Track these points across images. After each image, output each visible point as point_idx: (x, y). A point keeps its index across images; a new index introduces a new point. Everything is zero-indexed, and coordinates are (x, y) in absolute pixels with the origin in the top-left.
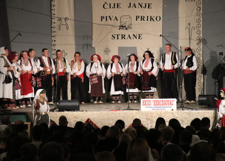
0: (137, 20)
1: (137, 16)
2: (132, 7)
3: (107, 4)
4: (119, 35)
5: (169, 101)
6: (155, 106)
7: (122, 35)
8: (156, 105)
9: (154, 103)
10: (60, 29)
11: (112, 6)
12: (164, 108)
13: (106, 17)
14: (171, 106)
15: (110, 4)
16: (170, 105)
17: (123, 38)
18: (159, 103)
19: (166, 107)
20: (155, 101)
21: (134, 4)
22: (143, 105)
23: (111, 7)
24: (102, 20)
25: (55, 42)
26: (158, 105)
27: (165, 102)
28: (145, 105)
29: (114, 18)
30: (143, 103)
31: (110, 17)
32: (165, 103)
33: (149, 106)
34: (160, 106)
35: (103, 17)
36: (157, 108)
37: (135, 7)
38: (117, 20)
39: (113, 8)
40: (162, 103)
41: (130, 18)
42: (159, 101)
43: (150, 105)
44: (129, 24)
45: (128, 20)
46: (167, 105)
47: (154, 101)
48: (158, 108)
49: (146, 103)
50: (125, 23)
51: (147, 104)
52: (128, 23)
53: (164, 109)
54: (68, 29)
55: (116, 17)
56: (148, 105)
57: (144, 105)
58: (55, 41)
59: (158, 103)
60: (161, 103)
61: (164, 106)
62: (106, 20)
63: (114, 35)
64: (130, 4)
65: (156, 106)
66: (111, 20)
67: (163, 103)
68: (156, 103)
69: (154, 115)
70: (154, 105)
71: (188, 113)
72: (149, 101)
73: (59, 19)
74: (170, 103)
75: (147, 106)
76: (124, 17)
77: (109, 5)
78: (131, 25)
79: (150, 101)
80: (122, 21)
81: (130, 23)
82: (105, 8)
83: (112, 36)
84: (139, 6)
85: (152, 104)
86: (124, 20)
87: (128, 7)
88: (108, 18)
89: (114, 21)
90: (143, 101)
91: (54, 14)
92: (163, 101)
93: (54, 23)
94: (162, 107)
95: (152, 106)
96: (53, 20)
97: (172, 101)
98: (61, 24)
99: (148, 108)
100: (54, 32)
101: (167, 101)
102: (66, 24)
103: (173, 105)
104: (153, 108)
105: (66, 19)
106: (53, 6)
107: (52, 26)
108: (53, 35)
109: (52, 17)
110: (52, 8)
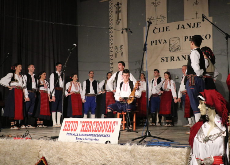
0: (185, 41)
1: (185, 37)
2: (181, 29)
3: (157, 29)
4: (168, 58)
5: (109, 122)
6: (82, 133)
7: (171, 57)
8: (86, 131)
9: (83, 126)
10: (116, 57)
11: (162, 29)
12: (97, 138)
13: (156, 41)
14: (109, 133)
15: (160, 28)
16: (108, 131)
17: (172, 60)
18: (90, 127)
19: (101, 136)
20: (85, 122)
21: (183, 25)
22: (64, 130)
23: (161, 31)
24: (152, 45)
25: (112, 69)
26: (89, 131)
27: (100, 126)
28: (67, 130)
29: (163, 41)
30: (66, 126)
31: (159, 40)
32: (101, 128)
33: (73, 132)
34: (91, 133)
35: (153, 42)
36: (85, 137)
37: (184, 28)
38: (166, 43)
39: (162, 31)
40: (96, 126)
41: (179, 39)
42: (91, 122)
43: (75, 130)
44: (178, 46)
45: (176, 42)
46: (103, 131)
47: (83, 122)
48: (87, 137)
49: (69, 126)
50: (174, 45)
51: (70, 129)
52: (177, 45)
53: (97, 140)
54: (122, 56)
55: (165, 40)
56: (72, 130)
57: (66, 130)
58: (112, 68)
59: (88, 126)
60: (94, 127)
61: (97, 133)
62: (156, 44)
63: (163, 58)
64: (179, 25)
65: (85, 133)
66: (160, 43)
67: (98, 127)
69: (69, 150)
70: (81, 131)
71: (131, 152)
72: (75, 122)
73: (116, 48)
74: (110, 128)
75: (70, 132)
76: (173, 39)
77: (158, 29)
78: (180, 46)
79: (77, 122)
80: (171, 43)
81: (179, 44)
82: (155, 32)
83: (162, 59)
84: (188, 26)
85: (80, 127)
86: (172, 42)
87: (177, 29)
88: (158, 42)
90: (66, 122)
91: (112, 44)
92: (98, 124)
93: (112, 51)
94: (94, 135)
95: (78, 131)
96: (110, 49)
97: (114, 124)
98: (117, 52)
99: (71, 136)
100: (112, 60)
101: (104, 124)
102: (121, 51)
103: (113, 131)
104: (78, 137)
105: (121, 47)
106: (111, 37)
107: (110, 54)
108: (110, 62)
109: (110, 46)
110: (110, 39)
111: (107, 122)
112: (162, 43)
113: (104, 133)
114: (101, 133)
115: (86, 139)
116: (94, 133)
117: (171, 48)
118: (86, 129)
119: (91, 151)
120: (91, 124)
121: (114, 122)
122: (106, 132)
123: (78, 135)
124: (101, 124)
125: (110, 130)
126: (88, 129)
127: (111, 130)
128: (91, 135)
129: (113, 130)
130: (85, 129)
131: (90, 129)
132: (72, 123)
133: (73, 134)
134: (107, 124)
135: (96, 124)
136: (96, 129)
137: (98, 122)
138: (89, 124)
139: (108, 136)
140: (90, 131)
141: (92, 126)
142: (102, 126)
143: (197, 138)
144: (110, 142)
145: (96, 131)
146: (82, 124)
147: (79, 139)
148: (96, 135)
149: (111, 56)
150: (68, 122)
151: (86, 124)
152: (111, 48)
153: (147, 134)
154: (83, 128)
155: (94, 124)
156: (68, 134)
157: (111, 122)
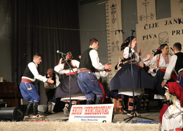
0: (173, 34)
1: (173, 31)
2: (169, 24)
3: (148, 25)
5: (105, 107)
8: (88, 114)
9: (86, 111)
10: (113, 51)
11: (152, 26)
12: (97, 119)
13: (147, 36)
14: (105, 115)
15: (150, 25)
16: (104, 114)
18: (91, 111)
19: (100, 117)
20: (88, 107)
21: (170, 21)
22: (72, 114)
23: (151, 27)
24: (144, 39)
25: (111, 62)
26: (90, 114)
27: (99, 110)
28: (75, 114)
29: (153, 35)
30: (73, 110)
31: (150, 35)
32: (99, 111)
33: (79, 115)
34: (92, 115)
35: (144, 37)
36: (88, 118)
37: (171, 24)
38: (156, 37)
39: (152, 27)
40: (96, 110)
41: (167, 33)
42: (92, 107)
43: (80, 114)
44: (167, 39)
45: (165, 36)
46: (100, 114)
47: (86, 108)
49: (76, 111)
50: (163, 39)
51: (77, 113)
52: (165, 39)
53: (96, 120)
54: (118, 50)
55: (155, 35)
56: (78, 114)
57: (73, 114)
58: (110, 60)
59: (90, 111)
60: (94, 111)
62: (147, 39)
63: (154, 51)
64: (166, 21)
65: (88, 115)
66: (151, 37)
67: (97, 110)
68: (89, 110)
69: (76, 128)
70: (85, 114)
71: (121, 128)
72: (80, 108)
73: (113, 43)
74: (106, 111)
75: (77, 115)
76: (162, 34)
77: (149, 25)
78: (168, 39)
79: (82, 108)
80: (160, 37)
81: (167, 38)
82: (146, 29)
83: (153, 51)
84: (175, 22)
85: (84, 111)
86: (161, 37)
87: (165, 24)
88: (149, 37)
89: (154, 38)
90: (73, 108)
91: (109, 40)
92: (97, 108)
93: (110, 47)
94: (94, 117)
95: (83, 114)
96: (108, 45)
97: (109, 108)
98: (114, 47)
99: (77, 118)
100: (110, 53)
101: (101, 108)
102: (117, 46)
103: (108, 114)
104: (83, 119)
105: (117, 42)
106: (108, 34)
107: (108, 49)
108: (109, 56)
109: (108, 42)
110: (108, 36)
111: (103, 107)
112: (152, 37)
113: (102, 115)
114: (99, 115)
115: (88, 120)
116: (94, 115)
117: (160, 42)
118: (89, 113)
119: (93, 128)
120: (92, 109)
121: (109, 107)
122: (103, 114)
123: (83, 117)
124: (99, 108)
125: (105, 112)
126: (90, 113)
127: (107, 112)
128: (92, 117)
129: (108, 112)
130: (87, 113)
131: (91, 113)
132: (78, 109)
133: (79, 117)
134: (104, 108)
135: (95, 108)
136: (96, 113)
137: (97, 107)
138: (91, 109)
139: (105, 117)
140: (92, 114)
141: (92, 110)
142: (100, 110)
143: (165, 116)
144: (106, 121)
145: (96, 114)
146: (85, 109)
147: (83, 120)
148: (96, 117)
149: (109, 50)
150: (75, 108)
151: (88, 109)
152: (108, 43)
153: (134, 115)
154: (86, 112)
155: (94, 109)
156: (75, 117)
157: (106, 107)
